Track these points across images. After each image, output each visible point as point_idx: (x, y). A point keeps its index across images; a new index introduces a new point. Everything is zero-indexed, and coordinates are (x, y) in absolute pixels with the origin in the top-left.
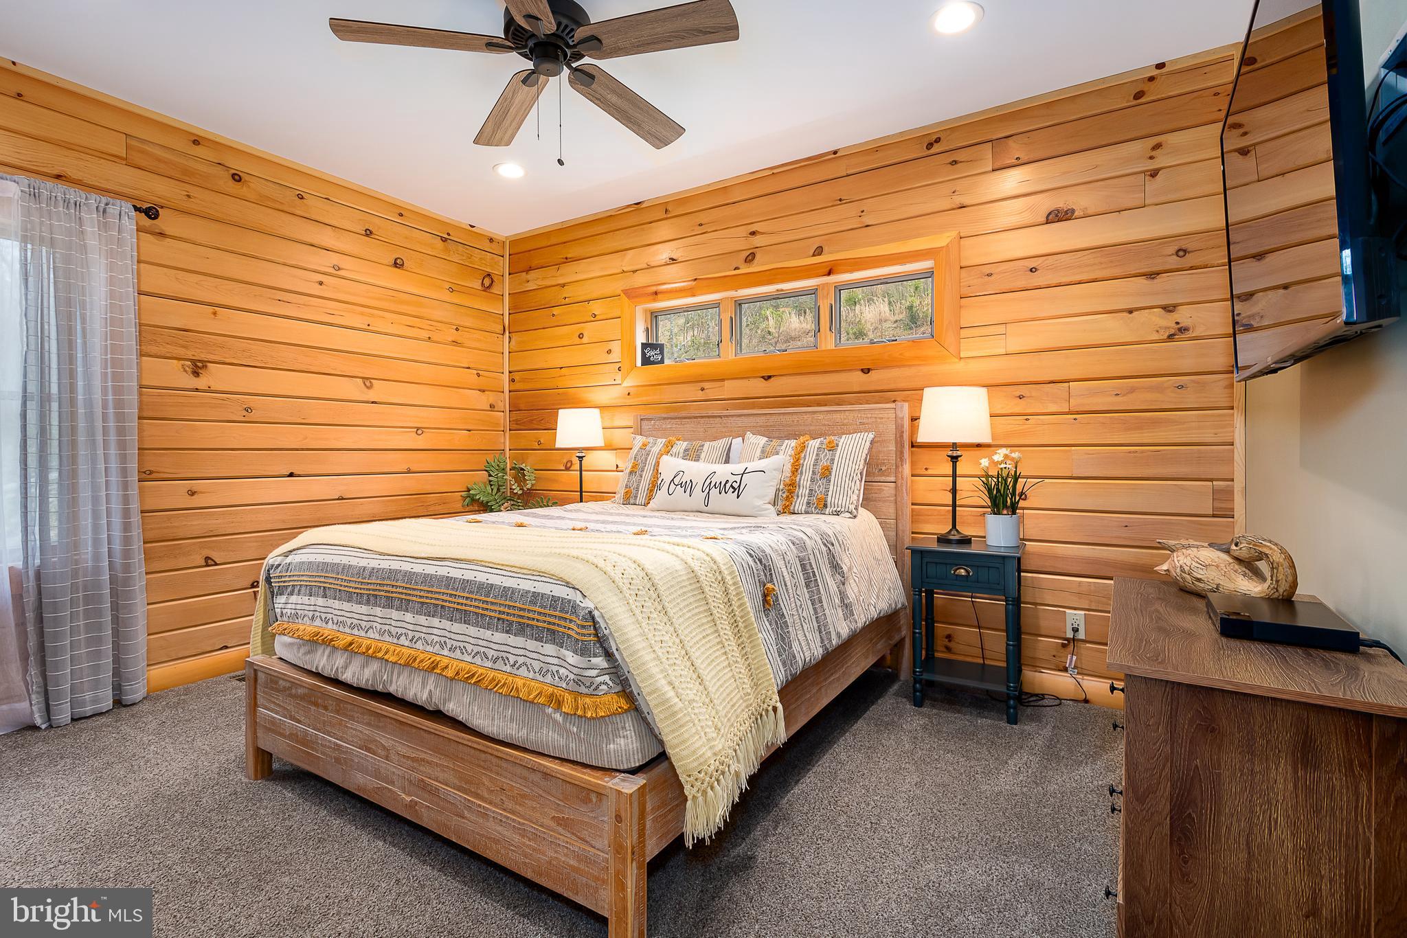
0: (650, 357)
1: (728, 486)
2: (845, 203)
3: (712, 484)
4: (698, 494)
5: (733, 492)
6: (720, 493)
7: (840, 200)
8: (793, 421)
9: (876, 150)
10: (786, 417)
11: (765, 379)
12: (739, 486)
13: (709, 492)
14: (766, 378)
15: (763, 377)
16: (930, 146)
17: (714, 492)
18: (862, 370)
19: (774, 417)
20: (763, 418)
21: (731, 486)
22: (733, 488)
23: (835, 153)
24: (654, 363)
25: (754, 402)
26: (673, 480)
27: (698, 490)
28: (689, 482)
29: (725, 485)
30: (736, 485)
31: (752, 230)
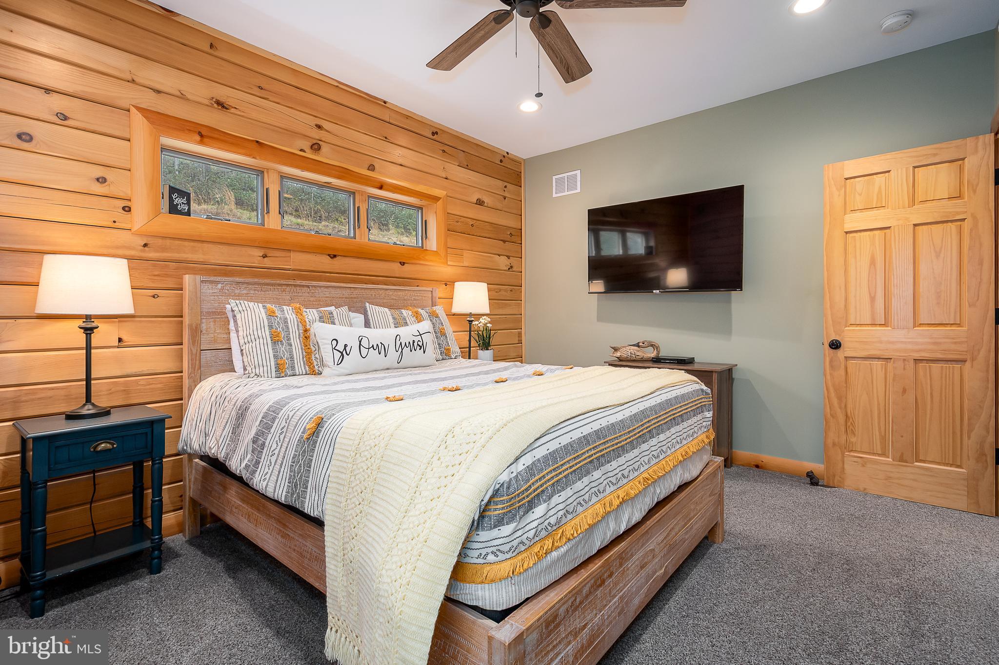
0: (177, 205)
1: (416, 344)
2: (388, 142)
3: (403, 345)
4: (393, 355)
5: (420, 349)
6: (411, 351)
7: (386, 138)
8: (372, 295)
9: (408, 117)
10: (366, 291)
11: (331, 258)
12: (423, 344)
13: (402, 351)
14: (332, 256)
15: (329, 255)
16: (433, 134)
17: (406, 350)
18: (400, 263)
19: (357, 291)
20: (348, 291)
21: (418, 344)
22: (419, 346)
23: (385, 102)
24: (180, 213)
25: (321, 276)
26: (360, 344)
27: (392, 350)
28: (380, 345)
29: (413, 344)
30: (420, 344)
31: (318, 123)
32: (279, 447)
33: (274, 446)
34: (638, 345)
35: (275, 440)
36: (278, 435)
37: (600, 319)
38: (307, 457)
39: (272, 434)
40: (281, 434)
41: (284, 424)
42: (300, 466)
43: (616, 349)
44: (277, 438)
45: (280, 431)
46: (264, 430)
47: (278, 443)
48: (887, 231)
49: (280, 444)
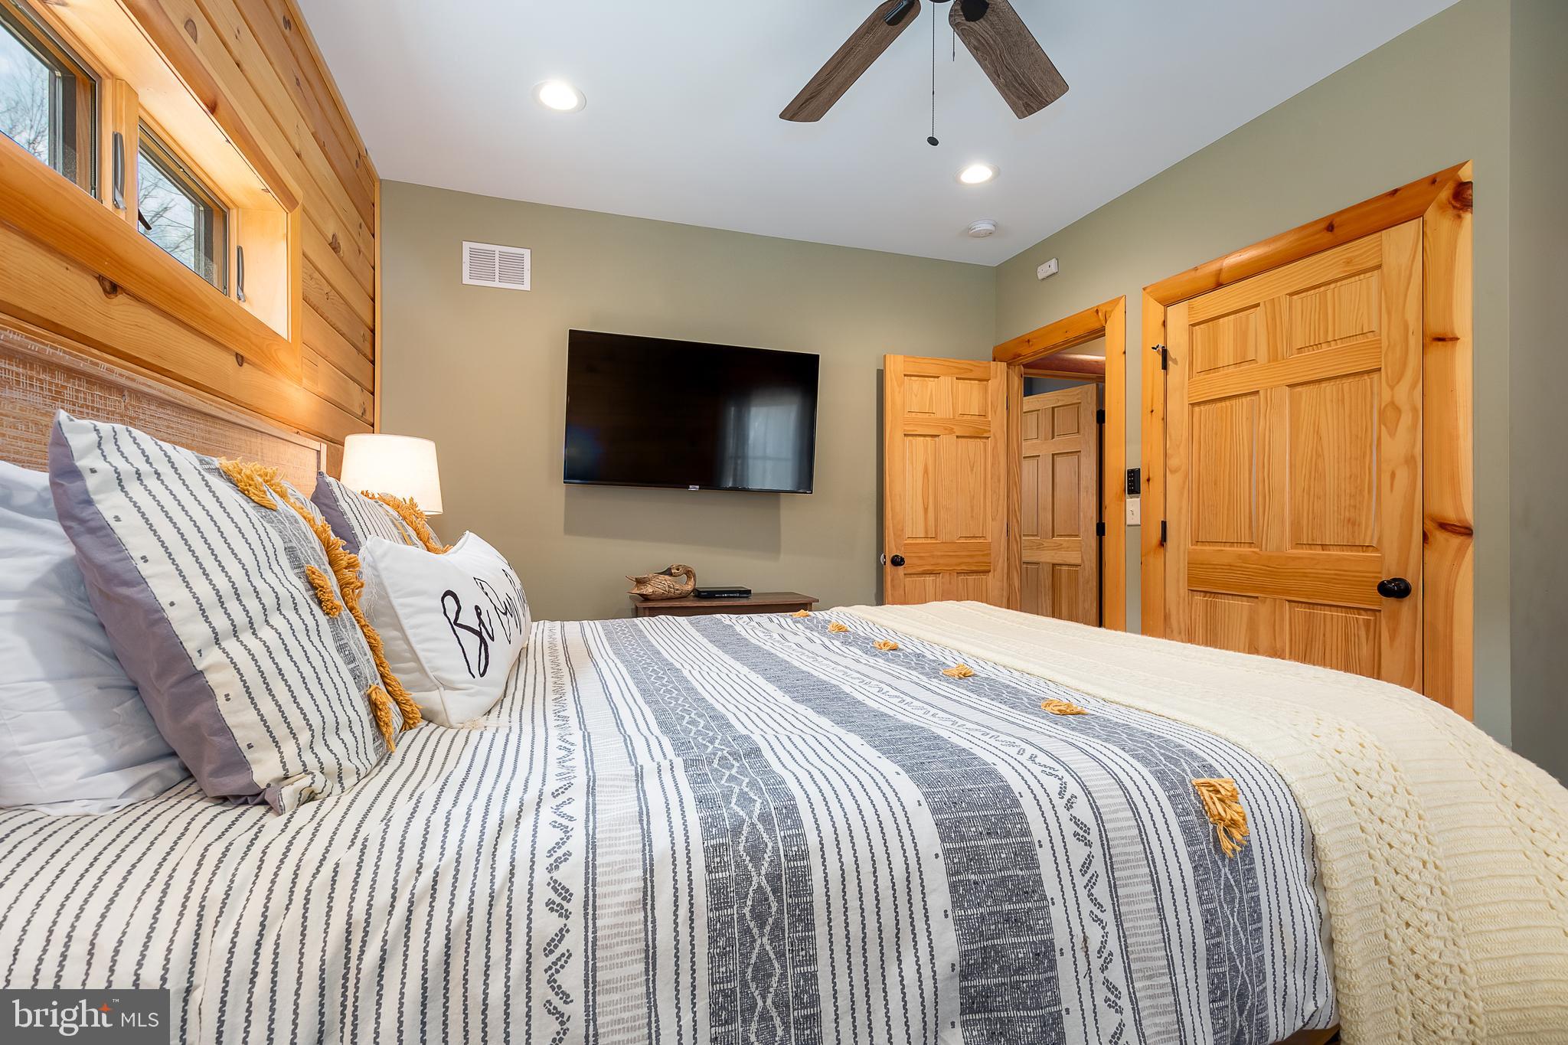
15: (101, 279)
16: (285, 23)
32: (1111, 928)
33: (1095, 934)
34: (668, 572)
35: (1085, 914)
36: (1083, 894)
37: (570, 529)
38: (1241, 899)
39: (1059, 901)
40: (1091, 884)
41: (1079, 852)
42: (1236, 933)
43: (640, 582)
44: (1087, 906)
45: (1081, 881)
46: (1007, 907)
47: (1100, 915)
48: (937, 439)
49: (1108, 917)
